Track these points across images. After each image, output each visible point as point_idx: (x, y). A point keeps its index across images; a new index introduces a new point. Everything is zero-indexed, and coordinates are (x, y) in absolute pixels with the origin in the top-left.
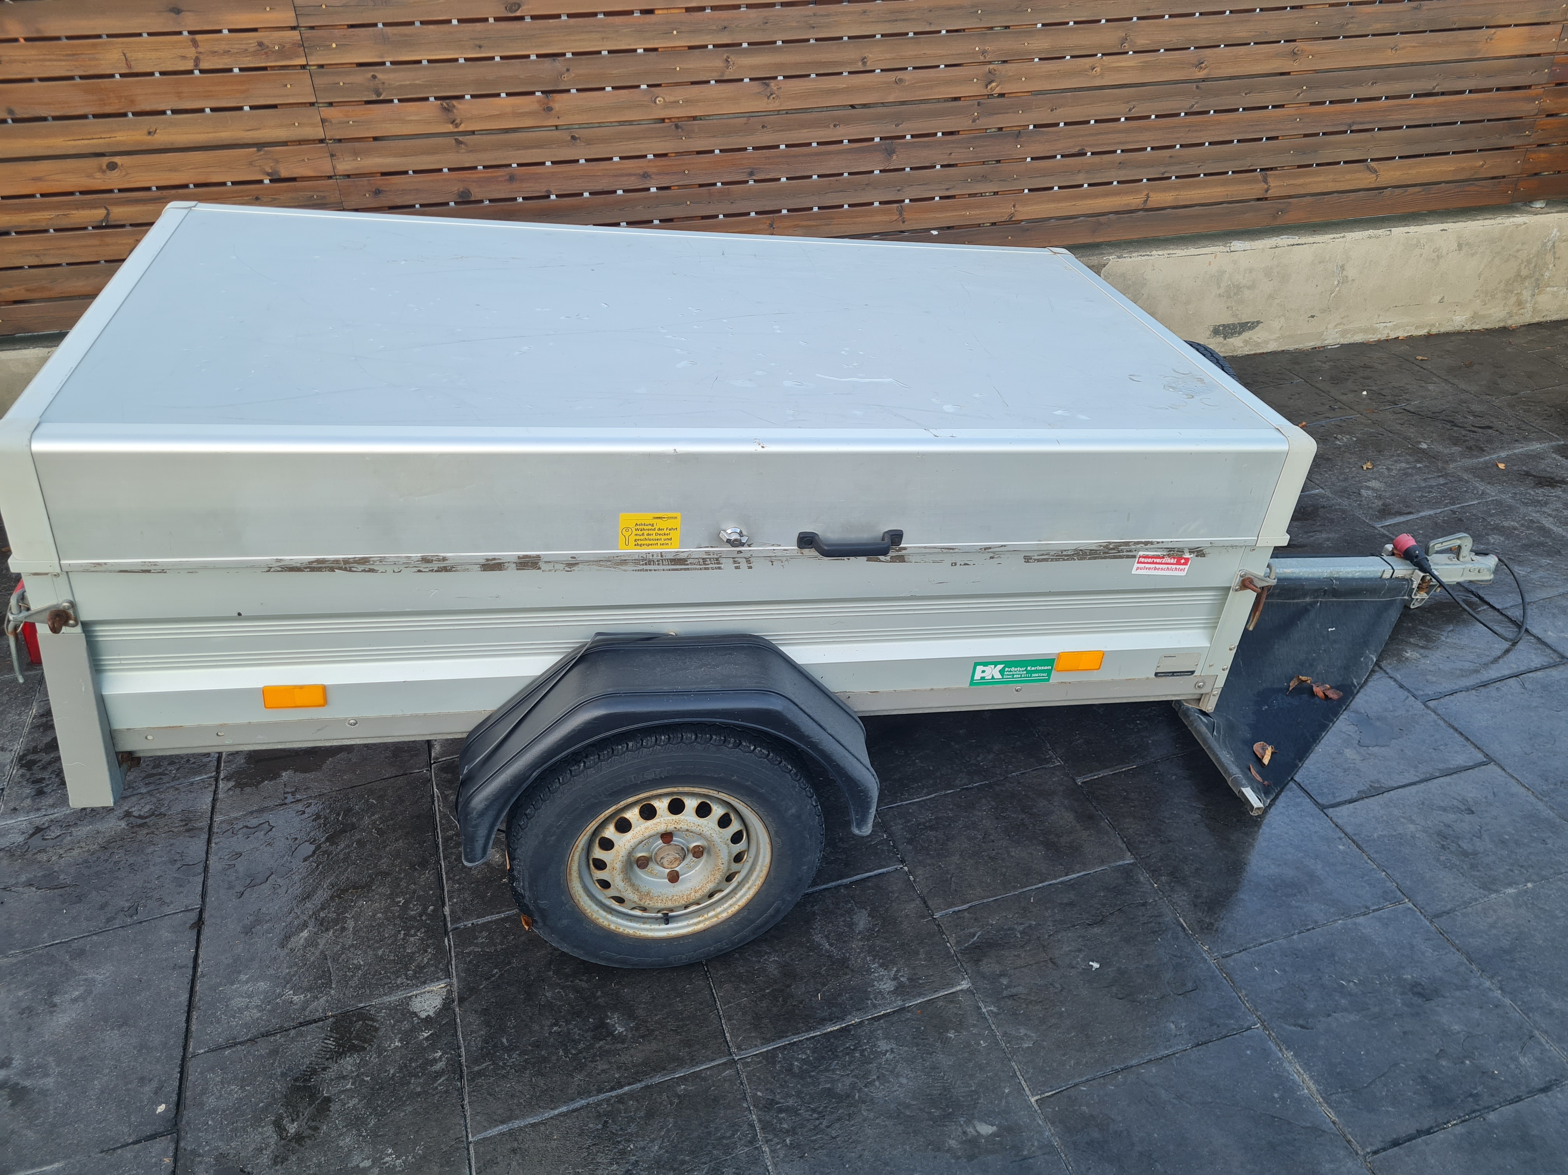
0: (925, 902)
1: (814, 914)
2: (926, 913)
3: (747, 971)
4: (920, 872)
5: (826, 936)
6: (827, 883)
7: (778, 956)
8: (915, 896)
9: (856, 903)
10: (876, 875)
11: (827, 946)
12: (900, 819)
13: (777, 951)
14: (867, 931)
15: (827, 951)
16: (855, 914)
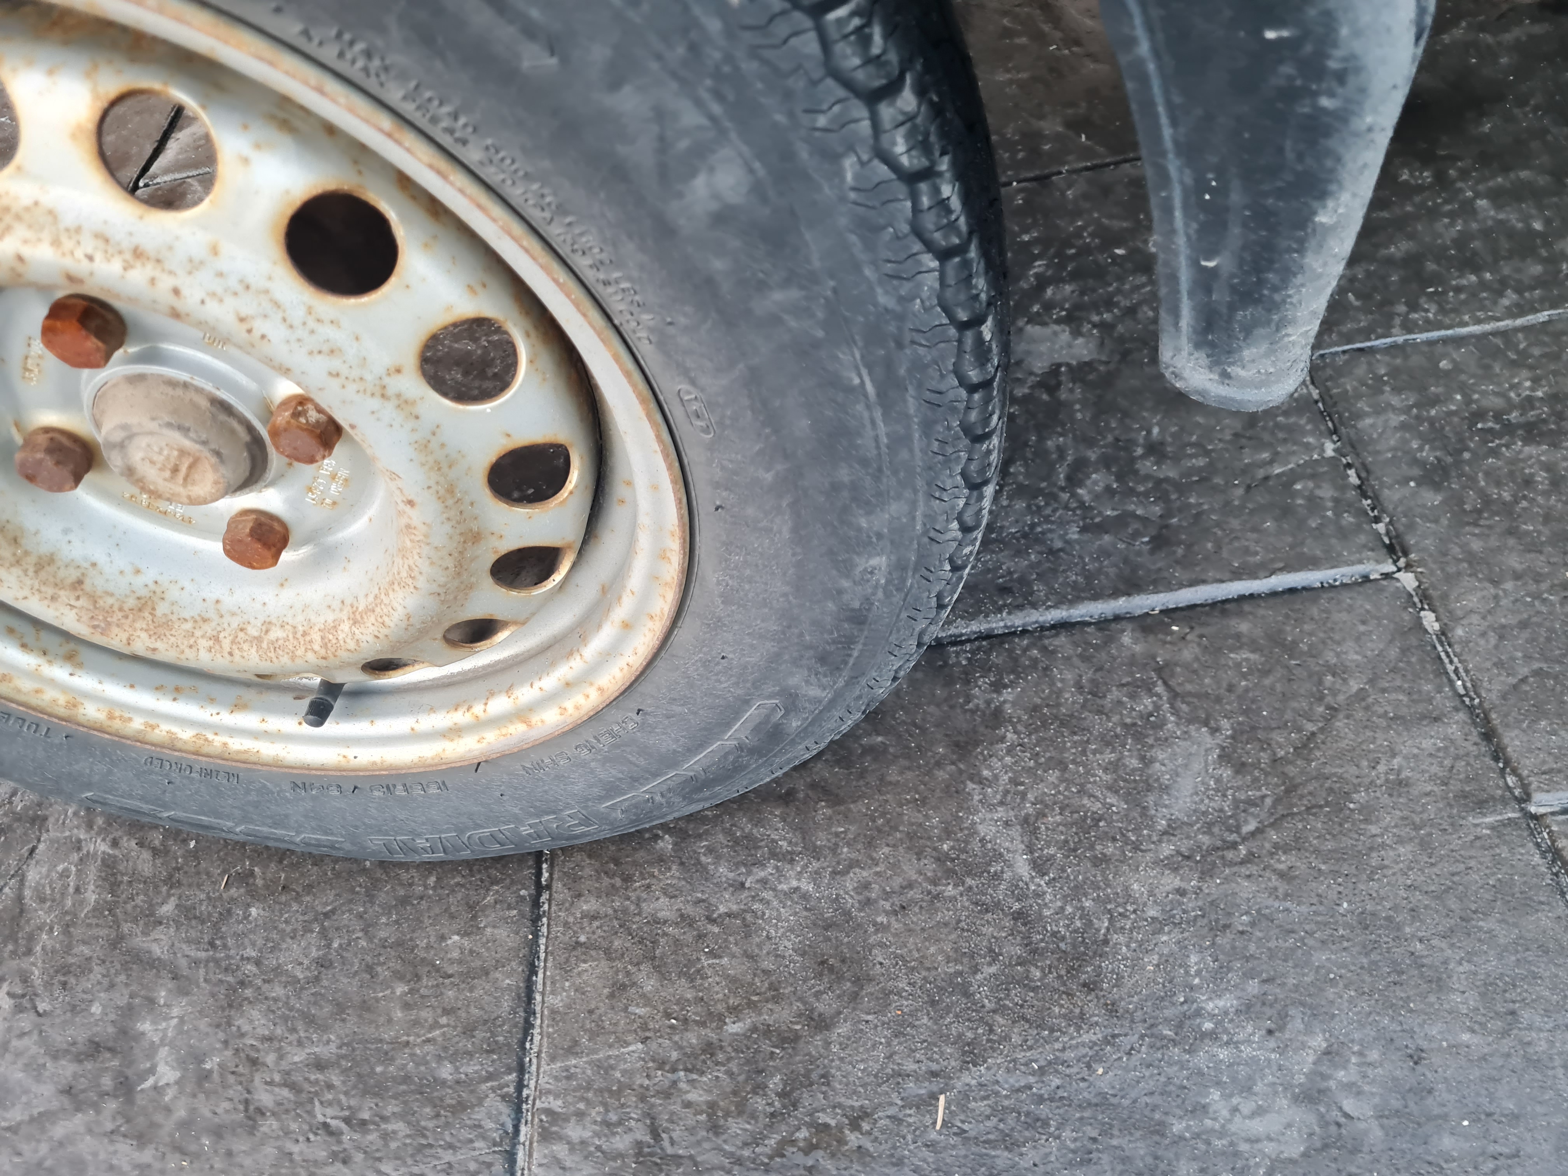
0: (1489, 735)
1: (996, 718)
2: (1492, 783)
3: (685, 920)
4: (1472, 601)
5: (1025, 821)
6: (1073, 602)
7: (816, 876)
8: (1443, 701)
9: (1175, 695)
10: (1274, 594)
11: (1022, 867)
12: (1397, 390)
13: (816, 853)
14: (1208, 828)
15: (1018, 891)
16: (1165, 742)
